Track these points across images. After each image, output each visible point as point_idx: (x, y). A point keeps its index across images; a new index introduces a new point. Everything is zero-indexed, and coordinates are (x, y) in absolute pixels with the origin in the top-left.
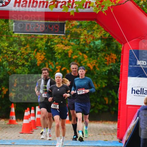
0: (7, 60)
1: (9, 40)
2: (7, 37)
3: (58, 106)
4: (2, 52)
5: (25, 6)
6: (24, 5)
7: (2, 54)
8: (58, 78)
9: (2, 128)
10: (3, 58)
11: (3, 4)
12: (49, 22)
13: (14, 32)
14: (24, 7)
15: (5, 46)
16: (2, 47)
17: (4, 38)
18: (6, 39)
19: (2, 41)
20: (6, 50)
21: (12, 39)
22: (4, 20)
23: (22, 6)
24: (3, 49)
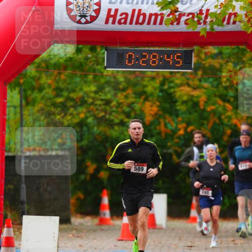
0: (95, 117)
1: (98, 81)
2: (95, 76)
3: (210, 192)
4: (86, 102)
5: (125, 23)
6: (123, 21)
7: (86, 105)
9: (88, 232)
10: (89, 112)
11: (86, 19)
12: (169, 49)
13: (105, 68)
14: (123, 25)
15: (91, 92)
16: (86, 93)
17: (91, 77)
18: (92, 80)
19: (86, 82)
20: (93, 98)
21: (103, 81)
22: (89, 46)
23: (120, 23)
24: (89, 97)
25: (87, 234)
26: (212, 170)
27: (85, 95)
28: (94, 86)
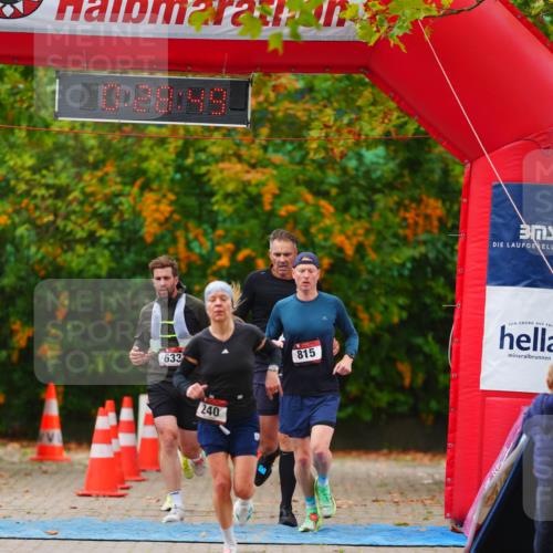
0: (31, 221)
1: (39, 144)
2: (30, 133)
3: (224, 411)
4: (13, 190)
6: (96, 13)
7: (11, 197)
8: (218, 302)
9: (11, 477)
10: (17, 212)
11: (14, 8)
12: (190, 77)
13: (56, 116)
14: (96, 22)
15: (23, 168)
16: (12, 169)
17: (20, 135)
18: (26, 140)
19: (12, 146)
20: (27, 182)
21: (49, 142)
22: (21, 68)
23: (89, 17)
24: (17, 179)
25: (12, 481)
26: (226, 351)
27: (11, 176)
28: (31, 156)
